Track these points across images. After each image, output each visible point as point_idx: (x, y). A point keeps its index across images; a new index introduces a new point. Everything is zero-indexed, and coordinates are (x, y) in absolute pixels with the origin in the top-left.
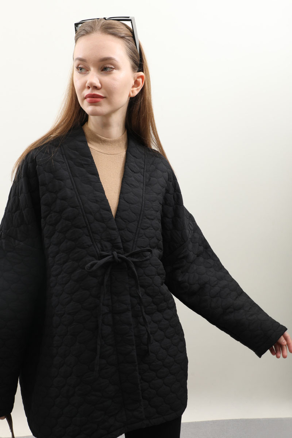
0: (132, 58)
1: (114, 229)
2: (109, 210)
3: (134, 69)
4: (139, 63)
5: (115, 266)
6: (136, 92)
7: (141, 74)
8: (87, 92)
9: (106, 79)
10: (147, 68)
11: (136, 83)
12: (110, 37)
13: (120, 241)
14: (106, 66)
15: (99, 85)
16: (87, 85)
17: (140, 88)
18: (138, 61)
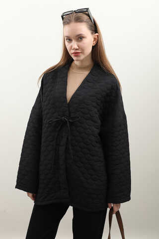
0: (91, 29)
2: (66, 98)
3: (92, 33)
6: (95, 43)
7: (97, 34)
8: (73, 51)
9: (80, 44)
11: (95, 39)
14: (80, 38)
15: (78, 48)
16: (73, 48)
17: (96, 41)
18: (94, 29)
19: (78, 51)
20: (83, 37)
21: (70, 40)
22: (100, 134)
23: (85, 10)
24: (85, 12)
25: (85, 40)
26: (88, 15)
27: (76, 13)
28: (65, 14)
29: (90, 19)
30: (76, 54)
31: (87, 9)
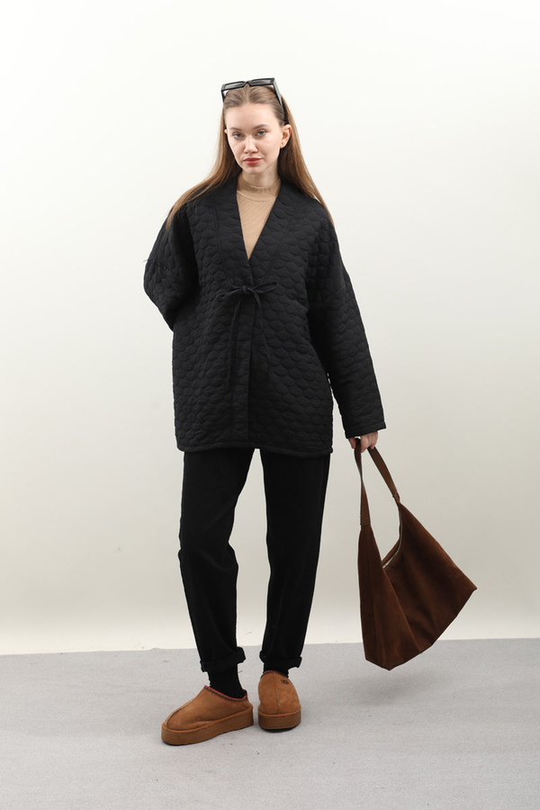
0: (278, 117)
1: (246, 267)
2: (244, 250)
3: (281, 124)
4: (284, 116)
5: (246, 298)
6: (285, 142)
7: (288, 126)
8: (246, 156)
9: (260, 142)
10: (291, 118)
11: (285, 135)
12: (259, 106)
13: (251, 277)
14: (260, 132)
15: (256, 150)
16: (245, 150)
17: (288, 138)
18: (283, 116)
19: (255, 156)
20: (266, 131)
21: (239, 134)
22: (309, 315)
23: (269, 82)
24: (269, 85)
25: (269, 137)
26: (274, 91)
27: (251, 86)
28: (227, 87)
29: (277, 97)
30: (252, 162)
31: (272, 80)
